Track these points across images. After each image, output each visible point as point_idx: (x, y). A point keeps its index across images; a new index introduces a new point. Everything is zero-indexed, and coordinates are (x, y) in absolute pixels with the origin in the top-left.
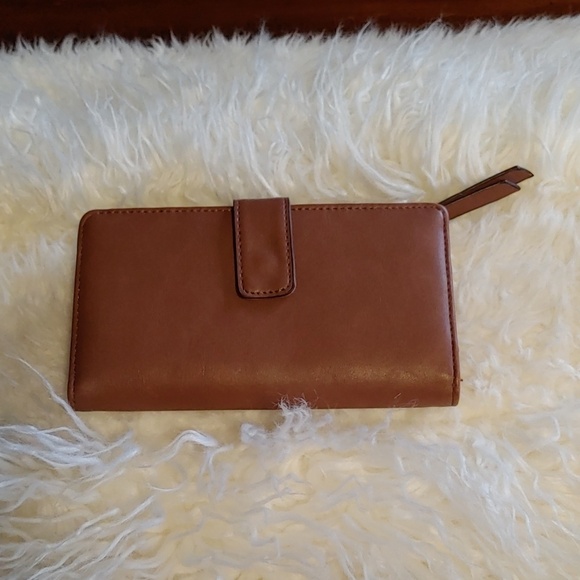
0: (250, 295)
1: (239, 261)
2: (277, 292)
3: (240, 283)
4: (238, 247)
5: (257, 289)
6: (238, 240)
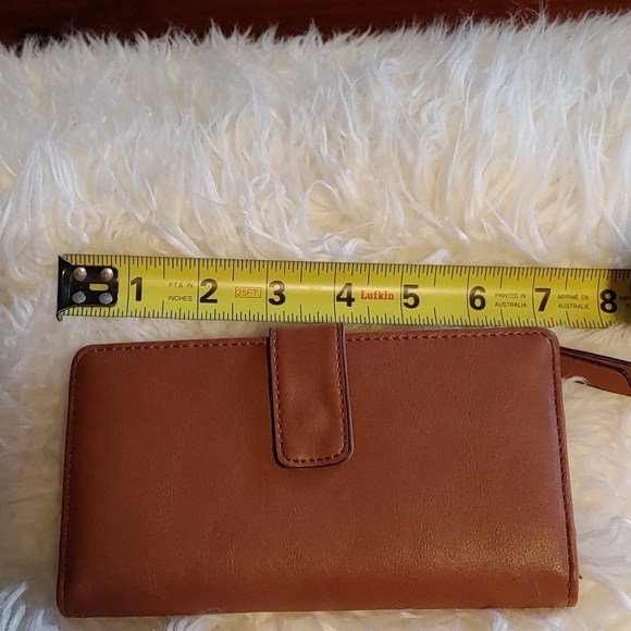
0: (292, 464)
1: (277, 416)
2: (328, 459)
3: (279, 446)
4: (276, 397)
5: (302, 455)
6: (275, 387)
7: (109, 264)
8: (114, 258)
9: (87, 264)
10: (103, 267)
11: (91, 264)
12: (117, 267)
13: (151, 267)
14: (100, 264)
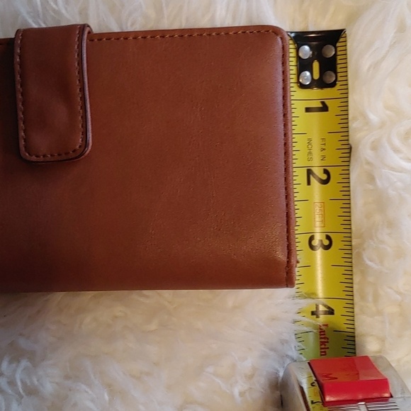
7: (339, 79)
8: (344, 83)
9: (339, 57)
10: (336, 73)
11: (339, 62)
12: (338, 87)
13: (338, 119)
14: (339, 70)
